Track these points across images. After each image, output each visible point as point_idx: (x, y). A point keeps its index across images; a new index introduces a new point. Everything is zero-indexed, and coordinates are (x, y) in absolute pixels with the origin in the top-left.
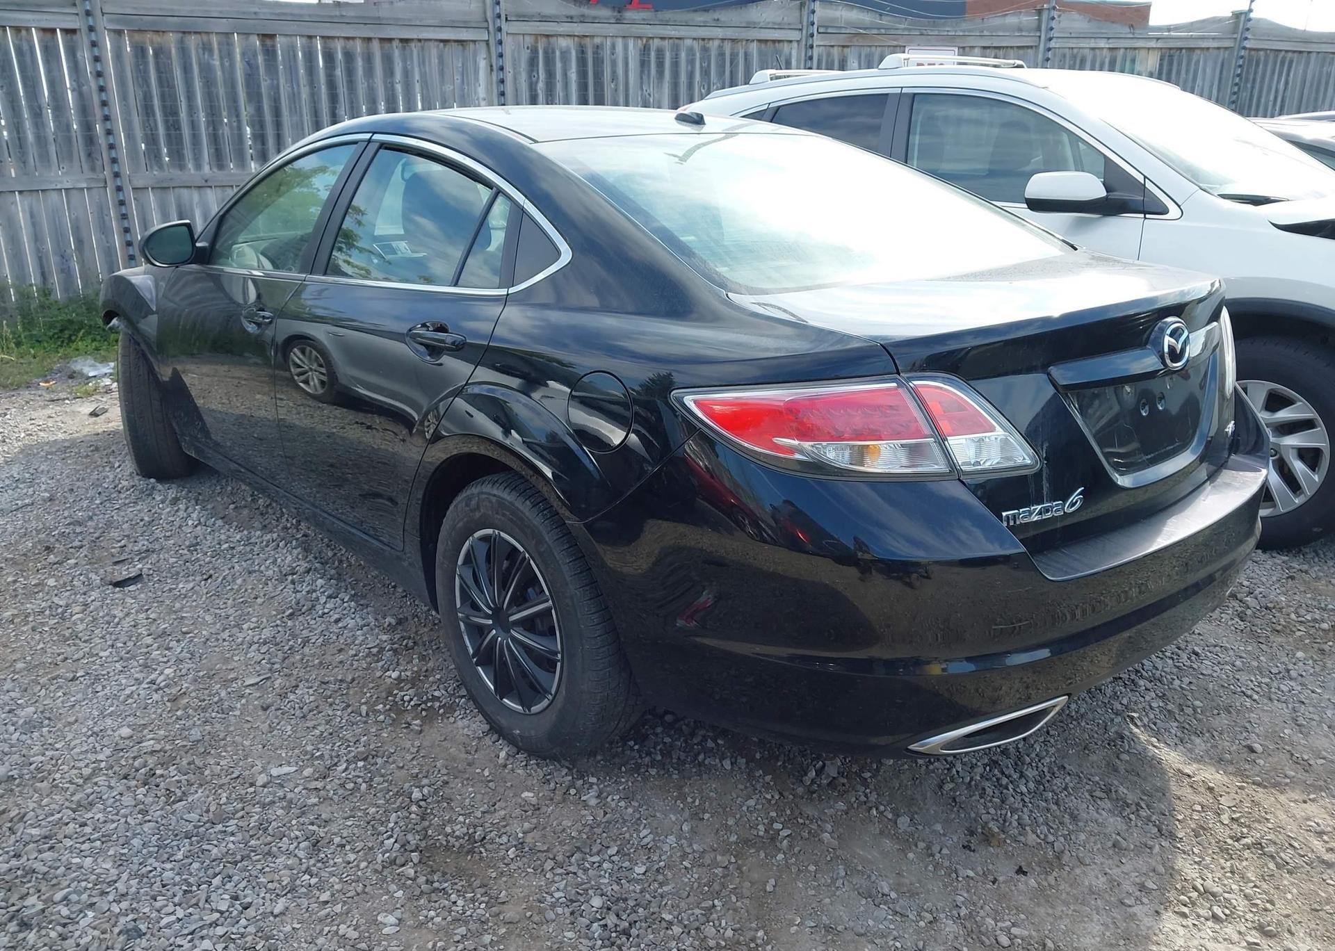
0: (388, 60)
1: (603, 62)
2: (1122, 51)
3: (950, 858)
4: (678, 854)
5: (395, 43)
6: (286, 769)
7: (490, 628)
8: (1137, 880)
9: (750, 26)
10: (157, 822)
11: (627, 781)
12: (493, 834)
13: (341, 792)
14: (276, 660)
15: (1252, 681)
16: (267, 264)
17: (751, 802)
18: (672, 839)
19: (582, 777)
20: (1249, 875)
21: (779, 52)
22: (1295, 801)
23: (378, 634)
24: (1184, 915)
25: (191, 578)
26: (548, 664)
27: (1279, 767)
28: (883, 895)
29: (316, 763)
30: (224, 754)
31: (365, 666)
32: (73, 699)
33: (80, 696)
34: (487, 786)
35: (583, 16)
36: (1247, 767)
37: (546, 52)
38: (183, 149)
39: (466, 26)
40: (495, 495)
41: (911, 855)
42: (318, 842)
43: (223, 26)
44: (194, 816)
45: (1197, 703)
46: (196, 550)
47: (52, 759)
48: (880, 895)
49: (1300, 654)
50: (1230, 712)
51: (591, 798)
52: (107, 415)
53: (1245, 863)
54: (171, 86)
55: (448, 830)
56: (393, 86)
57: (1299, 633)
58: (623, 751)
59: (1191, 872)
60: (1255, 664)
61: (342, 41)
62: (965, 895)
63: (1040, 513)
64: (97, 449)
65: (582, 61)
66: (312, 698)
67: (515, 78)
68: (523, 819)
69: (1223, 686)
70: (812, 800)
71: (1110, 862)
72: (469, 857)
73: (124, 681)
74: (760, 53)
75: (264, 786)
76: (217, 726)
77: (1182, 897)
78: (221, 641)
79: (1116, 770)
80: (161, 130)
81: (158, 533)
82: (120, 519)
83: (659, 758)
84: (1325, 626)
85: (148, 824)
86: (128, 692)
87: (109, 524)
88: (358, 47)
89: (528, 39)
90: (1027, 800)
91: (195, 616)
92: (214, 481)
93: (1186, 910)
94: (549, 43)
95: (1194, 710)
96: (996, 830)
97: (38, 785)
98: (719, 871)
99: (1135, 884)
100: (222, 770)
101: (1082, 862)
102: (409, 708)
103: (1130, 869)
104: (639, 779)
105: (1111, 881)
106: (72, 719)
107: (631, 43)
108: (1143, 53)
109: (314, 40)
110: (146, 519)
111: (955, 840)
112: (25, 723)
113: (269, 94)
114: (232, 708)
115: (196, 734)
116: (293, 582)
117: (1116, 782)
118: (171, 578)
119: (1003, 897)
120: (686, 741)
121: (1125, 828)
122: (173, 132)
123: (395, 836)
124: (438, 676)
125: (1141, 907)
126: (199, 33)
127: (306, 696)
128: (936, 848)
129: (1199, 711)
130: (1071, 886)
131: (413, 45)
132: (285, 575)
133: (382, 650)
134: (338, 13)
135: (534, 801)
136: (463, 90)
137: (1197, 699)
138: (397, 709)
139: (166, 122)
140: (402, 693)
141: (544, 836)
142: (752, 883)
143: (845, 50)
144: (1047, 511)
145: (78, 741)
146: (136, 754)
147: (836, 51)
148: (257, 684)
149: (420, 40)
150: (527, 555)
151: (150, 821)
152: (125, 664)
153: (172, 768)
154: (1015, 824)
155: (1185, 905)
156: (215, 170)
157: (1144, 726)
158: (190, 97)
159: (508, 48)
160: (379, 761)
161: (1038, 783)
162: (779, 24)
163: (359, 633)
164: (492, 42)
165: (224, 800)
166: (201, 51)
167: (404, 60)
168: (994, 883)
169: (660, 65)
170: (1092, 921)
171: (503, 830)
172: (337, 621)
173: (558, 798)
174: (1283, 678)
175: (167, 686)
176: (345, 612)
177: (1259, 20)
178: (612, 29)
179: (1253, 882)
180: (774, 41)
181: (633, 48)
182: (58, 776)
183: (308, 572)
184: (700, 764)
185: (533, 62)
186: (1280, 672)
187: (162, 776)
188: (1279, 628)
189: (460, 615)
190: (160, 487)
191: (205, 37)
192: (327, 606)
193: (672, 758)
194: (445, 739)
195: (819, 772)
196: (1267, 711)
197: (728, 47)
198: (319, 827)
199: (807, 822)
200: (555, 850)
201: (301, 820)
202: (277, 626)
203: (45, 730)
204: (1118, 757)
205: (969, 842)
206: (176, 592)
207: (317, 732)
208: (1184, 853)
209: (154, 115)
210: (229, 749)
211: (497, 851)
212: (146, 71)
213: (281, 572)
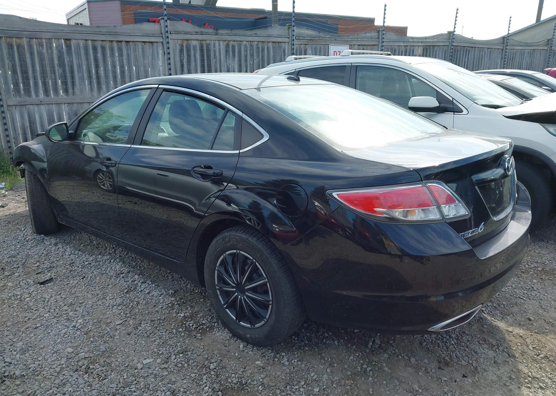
0: (120, 50)
1: (210, 51)
2: (409, 47)
3: (435, 373)
4: (330, 382)
5: (123, 43)
6: (148, 361)
7: (234, 292)
8: (507, 375)
9: (269, 36)
10: (98, 389)
11: (297, 353)
12: (250, 381)
13: (176, 368)
14: (127, 312)
15: (521, 293)
16: (100, 140)
17: (352, 358)
18: (325, 376)
19: (278, 353)
20: (547, 369)
21: (280, 47)
22: (553, 339)
23: (168, 298)
24: (529, 388)
25: (75, 278)
26: (264, 306)
27: (542, 326)
28: (416, 391)
29: (161, 356)
30: (118, 356)
31: (168, 312)
32: (39, 337)
33: (42, 335)
34: (239, 360)
35: (202, 32)
36: (530, 326)
37: (187, 47)
38: (30, 88)
39: (153, 36)
40: (238, 236)
41: (420, 373)
42: (174, 391)
43: (48, 35)
44: (114, 385)
45: (504, 303)
46: (73, 266)
47: (39, 365)
48: (415, 391)
49: (534, 281)
50: (517, 306)
51: (285, 361)
52: (8, 206)
53: (544, 365)
54: (25, 61)
55: (229, 380)
56: (123, 60)
57: (531, 273)
58: (291, 341)
59: (526, 370)
60: (520, 286)
61: (100, 42)
62: (447, 388)
63: (471, 233)
64: (9, 222)
65: (202, 50)
66: (150, 328)
67: (174, 58)
68: (260, 374)
69: (511, 295)
70: (374, 354)
71: (495, 369)
72: (243, 392)
73: (60, 327)
74: (273, 47)
75: (142, 369)
76: (111, 344)
77: (526, 380)
78: (99, 306)
79: (484, 332)
80: (20, 81)
81: (52, 259)
82: (32, 254)
83: (307, 342)
84: (540, 269)
85: (94, 391)
86: (64, 331)
87: (28, 256)
88: (107, 45)
89: (179, 41)
90: (456, 347)
91: (83, 295)
92: (70, 234)
93: (529, 385)
94: (188, 43)
95: (504, 306)
96: (449, 360)
97: (37, 377)
98: (348, 387)
99: (507, 377)
100: (119, 363)
101: (485, 370)
102: (193, 329)
103: (504, 371)
104: (302, 352)
105: (498, 377)
106: (42, 346)
107: (221, 43)
108: (417, 47)
109: (88, 41)
110: (45, 253)
111: (434, 366)
112: (20, 350)
113: (69, 64)
114: (115, 336)
115: (102, 348)
116: (123, 277)
117: (486, 337)
118: (66, 279)
119: (461, 388)
120: (315, 334)
121: (496, 355)
122: (26, 81)
123: (208, 385)
124: (201, 314)
125: (512, 385)
126: (37, 38)
127: (147, 327)
128: (429, 370)
129: (506, 305)
130: (484, 380)
131: (131, 43)
132: (119, 274)
133: (173, 305)
134: (98, 30)
135: (262, 365)
136: (152, 62)
137: (503, 301)
138: (188, 330)
139: (22, 76)
140: (189, 323)
141: (271, 380)
142: (363, 391)
143: (306, 46)
144: (474, 232)
145: (48, 356)
146: (78, 360)
147: (303, 46)
148: (121, 324)
149: (134, 42)
150: (254, 260)
151: (94, 389)
152: (58, 319)
153: (96, 365)
154: (455, 357)
155: (528, 384)
156: (45, 97)
157: (487, 313)
158: (33, 66)
159: (171, 45)
160: (189, 353)
161: (457, 339)
162: (280, 35)
163: (160, 298)
164: (164, 42)
165: (125, 377)
166: (38, 46)
167: (127, 50)
168: (455, 382)
169: (234, 52)
170: (497, 393)
171: (253, 379)
172: (149, 293)
173: (271, 363)
174: (532, 290)
175: (81, 328)
176: (151, 289)
177: (457, 35)
178: (214, 37)
179: (549, 372)
180: (278, 42)
181: (223, 45)
182: (45, 373)
183: (129, 272)
184: (325, 344)
185: (181, 51)
186: (530, 289)
187: (93, 368)
188: (524, 271)
189: (217, 287)
190: (46, 238)
191: (40, 40)
192: (142, 287)
193: (313, 342)
194: (214, 342)
195: (374, 342)
196: (530, 304)
197: (260, 45)
198: (172, 385)
199: (376, 364)
200: (278, 385)
201: (163, 382)
202: (122, 297)
203: (31, 352)
204: (483, 327)
205: (440, 366)
206: (70, 285)
207: (156, 343)
208: (521, 363)
209: (17, 74)
210: (119, 354)
211: (254, 387)
212: (13, 55)
213: (117, 273)
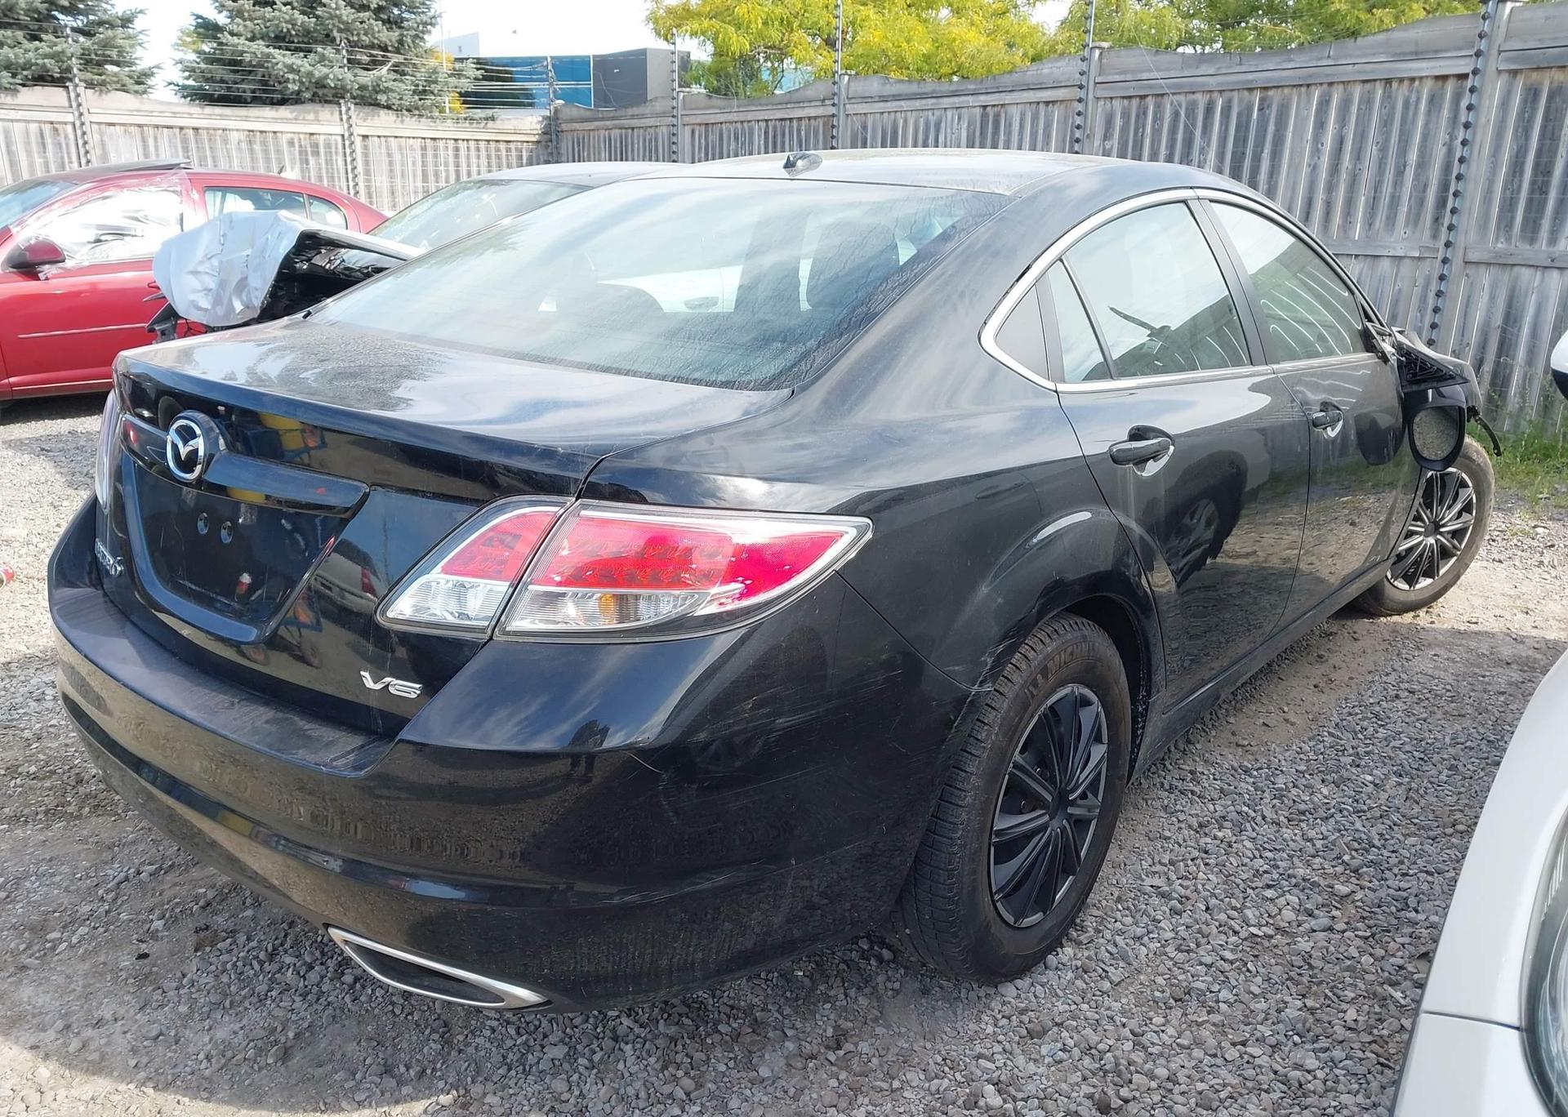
212: (1531, 120)
